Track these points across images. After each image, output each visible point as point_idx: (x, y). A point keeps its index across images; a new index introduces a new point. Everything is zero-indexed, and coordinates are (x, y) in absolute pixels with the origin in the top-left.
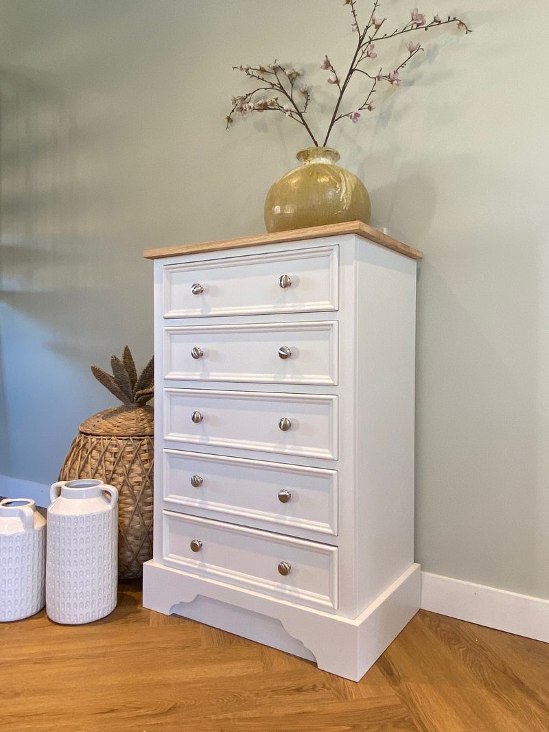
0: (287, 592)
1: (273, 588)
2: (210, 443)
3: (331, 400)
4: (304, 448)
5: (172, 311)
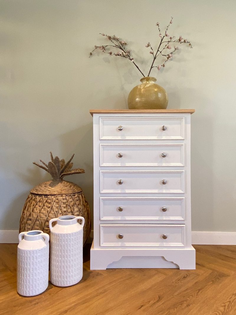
0: (165, 245)
1: (158, 245)
2: (126, 192)
3: (183, 172)
4: (171, 190)
5: (104, 137)
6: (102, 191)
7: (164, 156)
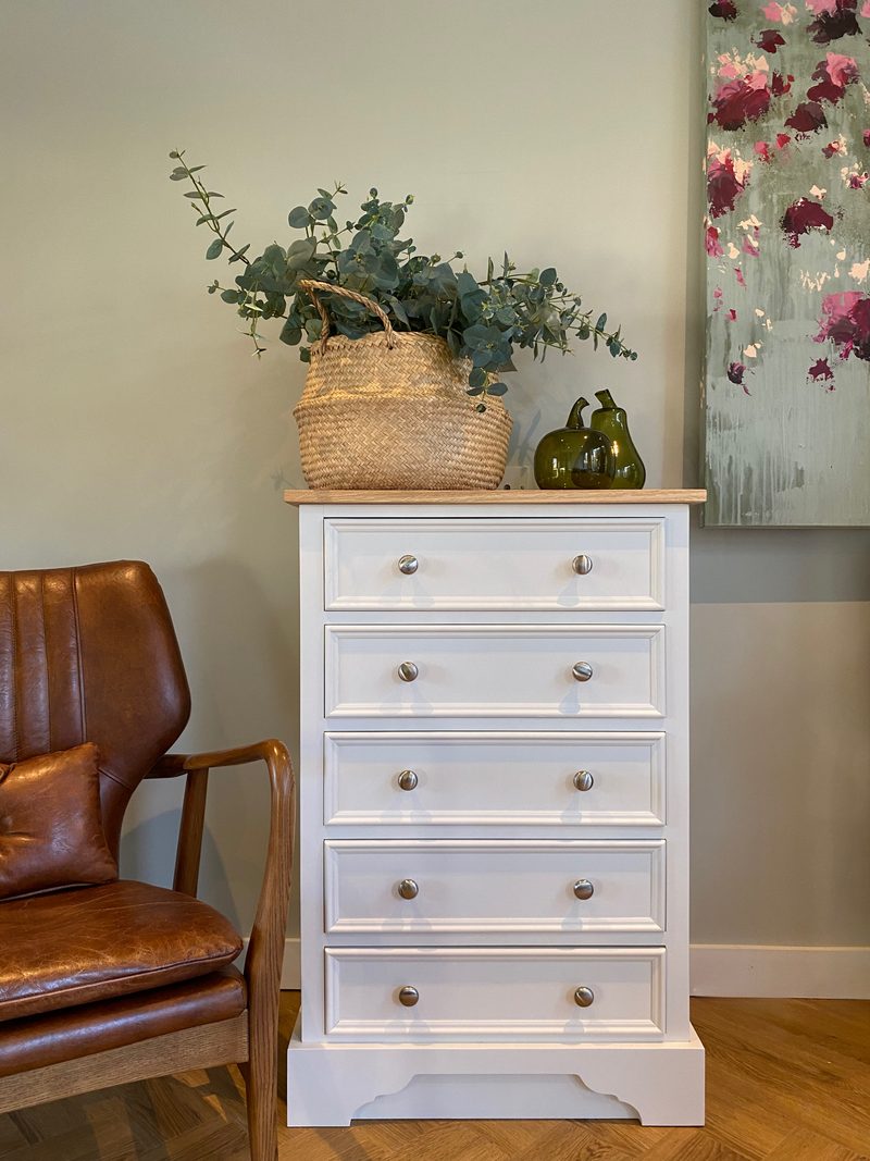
2: (434, 820)
3: (658, 739)
4: (612, 813)
5: (342, 598)
6: (332, 817)
7: (582, 676)
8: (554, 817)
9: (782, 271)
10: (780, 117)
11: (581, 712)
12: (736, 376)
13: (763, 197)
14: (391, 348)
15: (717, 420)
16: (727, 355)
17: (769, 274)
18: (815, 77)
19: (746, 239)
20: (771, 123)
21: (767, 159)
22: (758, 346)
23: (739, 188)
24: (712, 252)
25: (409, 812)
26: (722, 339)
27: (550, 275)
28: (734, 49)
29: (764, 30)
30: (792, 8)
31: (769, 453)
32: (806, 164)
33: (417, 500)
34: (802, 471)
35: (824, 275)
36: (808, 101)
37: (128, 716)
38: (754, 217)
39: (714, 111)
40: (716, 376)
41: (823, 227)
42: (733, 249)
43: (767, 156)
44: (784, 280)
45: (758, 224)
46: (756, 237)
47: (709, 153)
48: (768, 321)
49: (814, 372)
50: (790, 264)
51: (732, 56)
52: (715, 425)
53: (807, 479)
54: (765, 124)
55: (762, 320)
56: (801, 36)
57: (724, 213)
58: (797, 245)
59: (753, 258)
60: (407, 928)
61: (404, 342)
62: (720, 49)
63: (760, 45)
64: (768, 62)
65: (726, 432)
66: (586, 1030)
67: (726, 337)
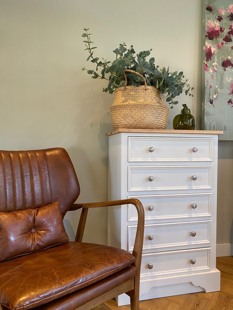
2: (157, 218)
3: (211, 194)
4: (199, 214)
5: (133, 159)
6: (130, 219)
7: (194, 179)
8: (186, 216)
9: (222, 76)
10: (222, 38)
11: (193, 188)
12: (211, 102)
13: (218, 58)
14: (146, 90)
15: (207, 113)
16: (209, 97)
17: (219, 77)
18: (229, 29)
19: (214, 68)
20: (220, 39)
21: (219, 48)
22: (216, 95)
23: (212, 55)
24: (206, 70)
25: (150, 217)
26: (208, 93)
27: (181, 73)
28: (212, 19)
29: (218, 15)
30: (224, 11)
31: (219, 122)
32: (227, 50)
33: (154, 132)
34: (226, 127)
35: (231, 78)
36: (228, 35)
37: (65, 193)
38: (216, 63)
39: (207, 34)
40: (207, 102)
41: (231, 66)
42: (211, 70)
43: (219, 47)
44: (222, 79)
45: (217, 64)
46: (216, 67)
47: (206, 45)
48: (219, 89)
49: (229, 102)
50: (223, 75)
51: (211, 21)
52: (207, 114)
53: (227, 128)
54: (218, 39)
55: (217, 88)
56: (226, 19)
57: (209, 61)
58: (225, 70)
59: (215, 73)
60: (149, 248)
61: (149, 88)
62: (209, 19)
63: (217, 19)
64: (219, 24)
65: (209, 116)
66: (193, 270)
67: (209, 92)
